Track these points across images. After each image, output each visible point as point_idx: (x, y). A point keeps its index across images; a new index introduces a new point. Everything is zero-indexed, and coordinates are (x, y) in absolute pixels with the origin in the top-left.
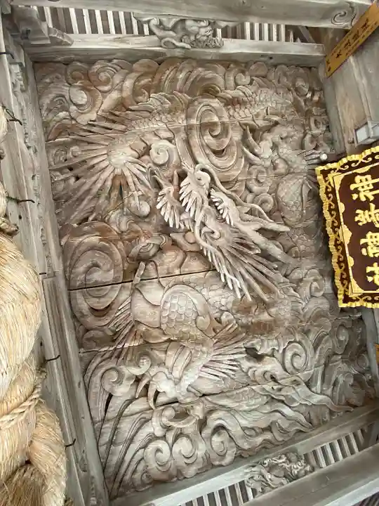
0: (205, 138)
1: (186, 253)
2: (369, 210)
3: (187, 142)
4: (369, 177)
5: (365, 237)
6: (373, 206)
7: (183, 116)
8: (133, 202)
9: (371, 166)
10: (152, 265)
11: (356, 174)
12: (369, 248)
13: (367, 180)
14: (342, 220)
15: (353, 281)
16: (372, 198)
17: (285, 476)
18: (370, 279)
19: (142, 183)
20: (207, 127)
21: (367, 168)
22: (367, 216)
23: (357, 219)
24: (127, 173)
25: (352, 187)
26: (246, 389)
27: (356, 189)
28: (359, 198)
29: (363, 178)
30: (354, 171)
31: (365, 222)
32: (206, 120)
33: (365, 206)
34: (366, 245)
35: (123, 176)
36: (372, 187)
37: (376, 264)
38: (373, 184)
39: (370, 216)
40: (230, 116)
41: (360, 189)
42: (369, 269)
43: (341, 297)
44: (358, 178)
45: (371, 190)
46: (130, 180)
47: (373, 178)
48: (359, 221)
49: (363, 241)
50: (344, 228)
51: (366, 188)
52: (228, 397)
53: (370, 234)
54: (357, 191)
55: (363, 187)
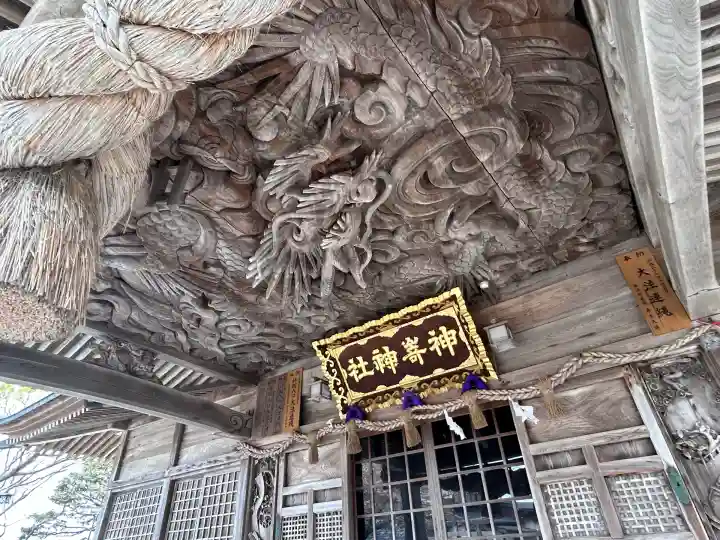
0: (440, 159)
1: (249, 208)
2: (419, 349)
3: (422, 134)
4: (455, 342)
5: (390, 350)
6: (424, 351)
7: (466, 110)
8: (263, 111)
9: (467, 343)
10: (197, 177)
11: (458, 330)
12: (381, 355)
13: (452, 341)
14: (403, 326)
15: (343, 348)
16: (432, 349)
17: (126, 365)
18: (351, 361)
19: (306, 105)
20: (462, 152)
21: (464, 339)
22: (412, 347)
23: (408, 339)
24: (303, 76)
25: (443, 329)
26: (167, 307)
27: (441, 333)
28: (431, 337)
29: (454, 338)
30: (461, 328)
31: (405, 347)
32: (474, 146)
33: (422, 344)
34: (383, 352)
35: (295, 71)
36: (444, 346)
37: (366, 363)
38: (447, 349)
39: (413, 350)
40: (499, 171)
41: (441, 336)
42: (360, 359)
43: (322, 342)
44: (453, 332)
45: (440, 347)
46: (294, 88)
47: (453, 346)
48: (406, 342)
49: (386, 348)
50: (396, 330)
51: (443, 342)
52: (141, 299)
53: (394, 353)
54: (438, 333)
55: (443, 339)
